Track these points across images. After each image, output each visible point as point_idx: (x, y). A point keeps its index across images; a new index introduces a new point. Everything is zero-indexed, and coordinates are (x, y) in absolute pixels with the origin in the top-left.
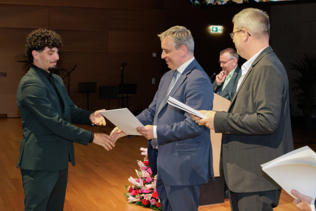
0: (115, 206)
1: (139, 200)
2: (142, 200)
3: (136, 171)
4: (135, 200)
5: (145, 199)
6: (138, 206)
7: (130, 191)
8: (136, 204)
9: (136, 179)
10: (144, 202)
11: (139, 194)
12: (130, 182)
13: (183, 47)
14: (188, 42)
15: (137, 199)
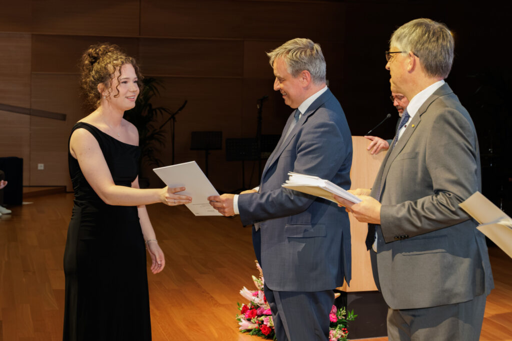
0: (216, 335)
1: (257, 325)
2: (261, 327)
3: (254, 278)
4: (250, 326)
5: (266, 325)
6: (254, 337)
7: (243, 312)
8: (251, 333)
9: (254, 292)
10: (265, 330)
11: (256, 317)
12: (244, 296)
13: (304, 73)
14: (312, 65)
15: (254, 325)
